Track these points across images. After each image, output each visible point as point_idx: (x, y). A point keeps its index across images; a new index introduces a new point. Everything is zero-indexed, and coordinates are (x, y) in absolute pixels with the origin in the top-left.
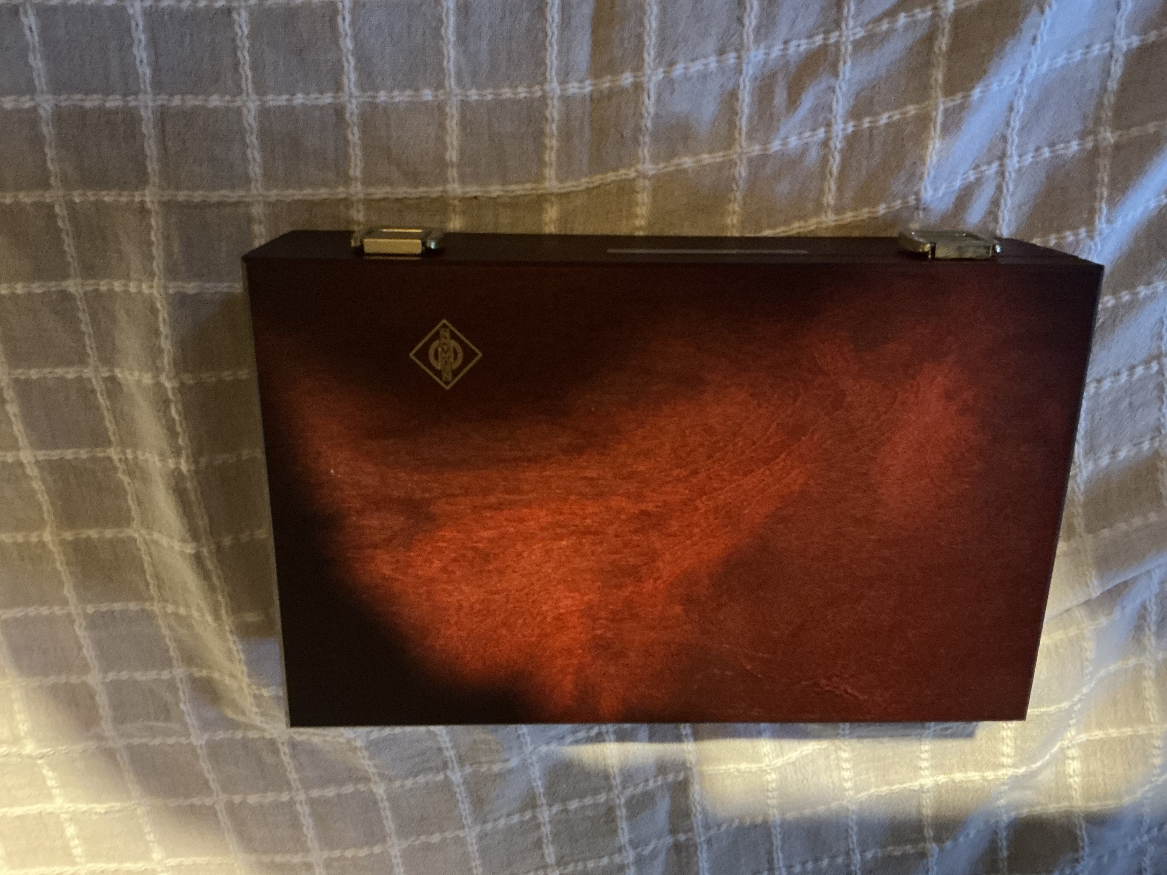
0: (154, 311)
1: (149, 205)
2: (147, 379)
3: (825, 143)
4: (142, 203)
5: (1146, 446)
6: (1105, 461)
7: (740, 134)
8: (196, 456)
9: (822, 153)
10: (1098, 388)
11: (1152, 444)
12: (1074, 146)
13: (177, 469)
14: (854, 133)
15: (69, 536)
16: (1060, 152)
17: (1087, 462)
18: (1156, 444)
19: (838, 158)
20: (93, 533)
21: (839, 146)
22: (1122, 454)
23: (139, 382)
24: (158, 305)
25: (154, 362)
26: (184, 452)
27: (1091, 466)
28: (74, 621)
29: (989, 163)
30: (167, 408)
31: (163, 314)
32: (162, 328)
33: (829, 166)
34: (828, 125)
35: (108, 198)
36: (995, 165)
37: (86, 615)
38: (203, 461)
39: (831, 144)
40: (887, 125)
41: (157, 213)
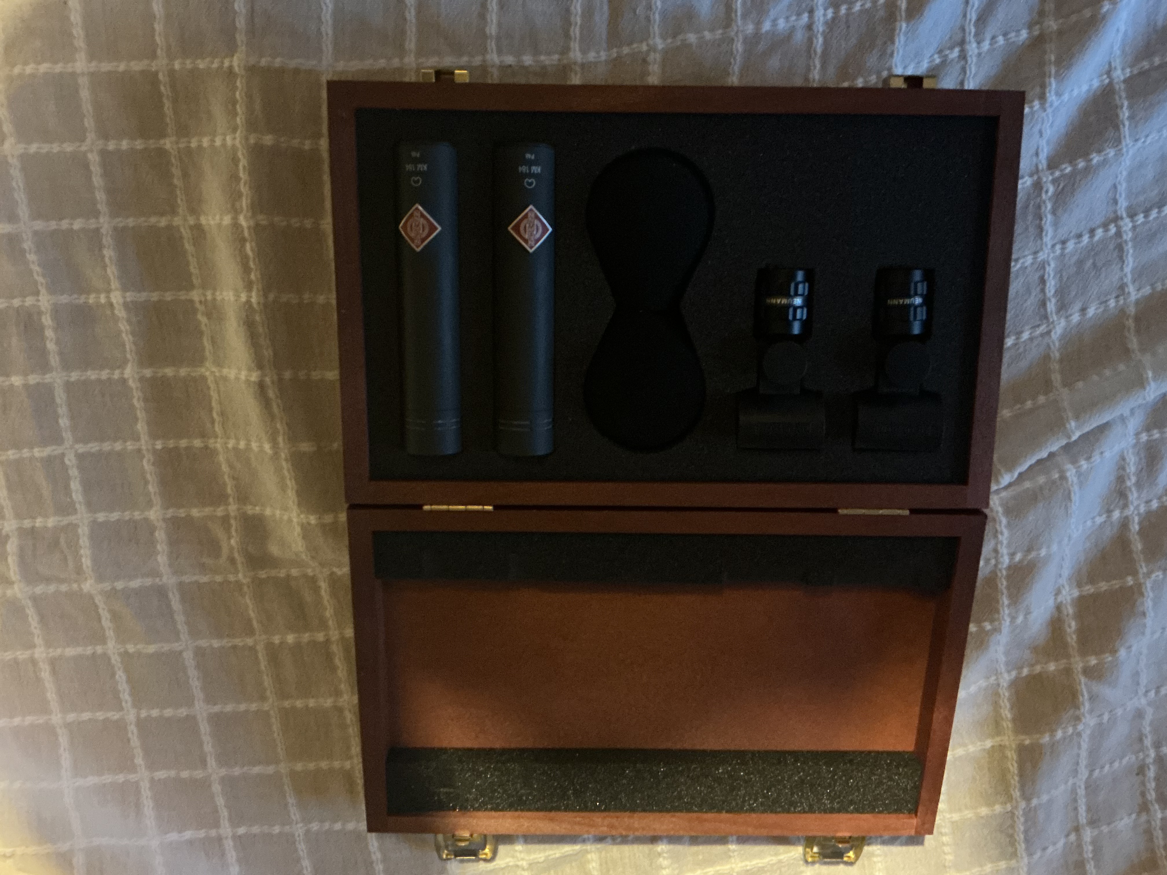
0: (235, 161)
1: (236, 69)
2: (227, 220)
3: (809, 27)
4: (231, 67)
5: (1112, 303)
6: (1076, 318)
7: (736, 16)
8: (265, 291)
9: (807, 35)
10: (1063, 249)
11: (1117, 302)
12: (1024, 34)
13: (248, 302)
14: (834, 19)
15: (148, 373)
16: (1013, 40)
17: (1059, 319)
18: (1122, 302)
19: (821, 40)
20: (169, 372)
21: (821, 29)
22: (1091, 312)
23: (219, 226)
24: (240, 154)
25: (233, 206)
26: (255, 287)
27: (1063, 322)
28: (144, 456)
29: (952, 48)
30: (243, 246)
31: (243, 162)
32: (241, 175)
33: (814, 46)
34: (811, 12)
35: (202, 65)
36: (957, 50)
37: (155, 451)
38: (271, 296)
39: (815, 27)
40: (861, 11)
41: (242, 76)
